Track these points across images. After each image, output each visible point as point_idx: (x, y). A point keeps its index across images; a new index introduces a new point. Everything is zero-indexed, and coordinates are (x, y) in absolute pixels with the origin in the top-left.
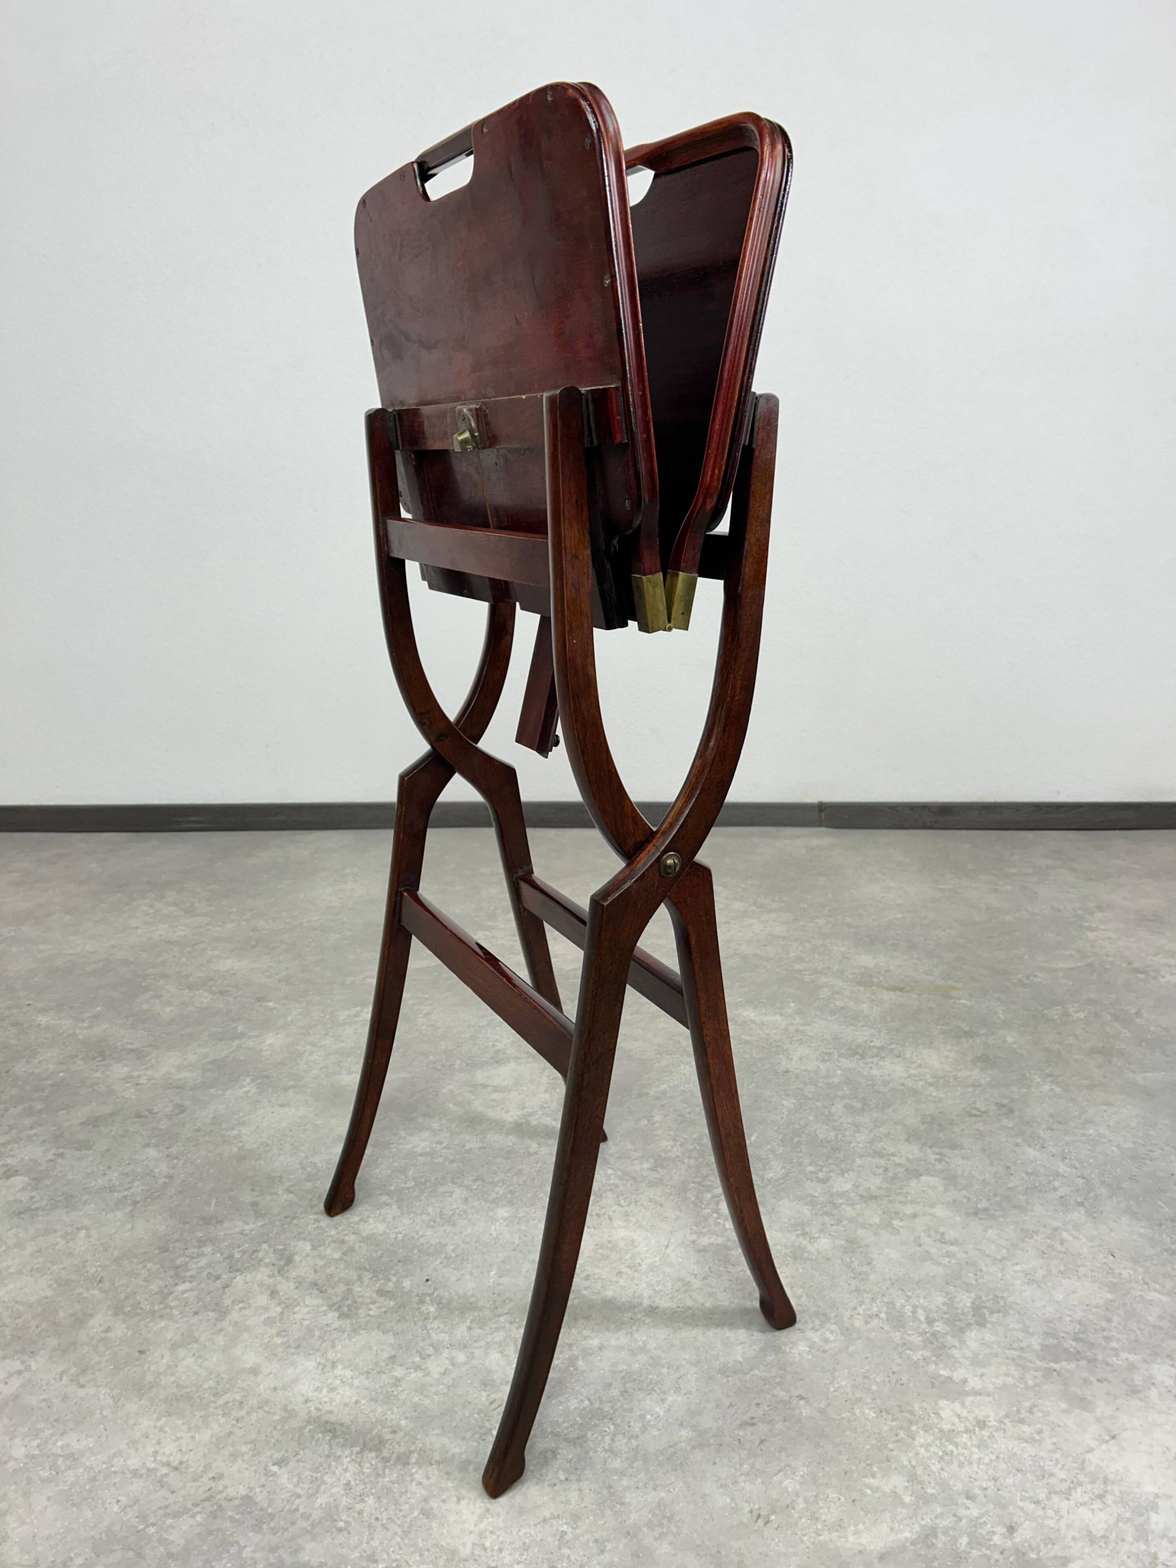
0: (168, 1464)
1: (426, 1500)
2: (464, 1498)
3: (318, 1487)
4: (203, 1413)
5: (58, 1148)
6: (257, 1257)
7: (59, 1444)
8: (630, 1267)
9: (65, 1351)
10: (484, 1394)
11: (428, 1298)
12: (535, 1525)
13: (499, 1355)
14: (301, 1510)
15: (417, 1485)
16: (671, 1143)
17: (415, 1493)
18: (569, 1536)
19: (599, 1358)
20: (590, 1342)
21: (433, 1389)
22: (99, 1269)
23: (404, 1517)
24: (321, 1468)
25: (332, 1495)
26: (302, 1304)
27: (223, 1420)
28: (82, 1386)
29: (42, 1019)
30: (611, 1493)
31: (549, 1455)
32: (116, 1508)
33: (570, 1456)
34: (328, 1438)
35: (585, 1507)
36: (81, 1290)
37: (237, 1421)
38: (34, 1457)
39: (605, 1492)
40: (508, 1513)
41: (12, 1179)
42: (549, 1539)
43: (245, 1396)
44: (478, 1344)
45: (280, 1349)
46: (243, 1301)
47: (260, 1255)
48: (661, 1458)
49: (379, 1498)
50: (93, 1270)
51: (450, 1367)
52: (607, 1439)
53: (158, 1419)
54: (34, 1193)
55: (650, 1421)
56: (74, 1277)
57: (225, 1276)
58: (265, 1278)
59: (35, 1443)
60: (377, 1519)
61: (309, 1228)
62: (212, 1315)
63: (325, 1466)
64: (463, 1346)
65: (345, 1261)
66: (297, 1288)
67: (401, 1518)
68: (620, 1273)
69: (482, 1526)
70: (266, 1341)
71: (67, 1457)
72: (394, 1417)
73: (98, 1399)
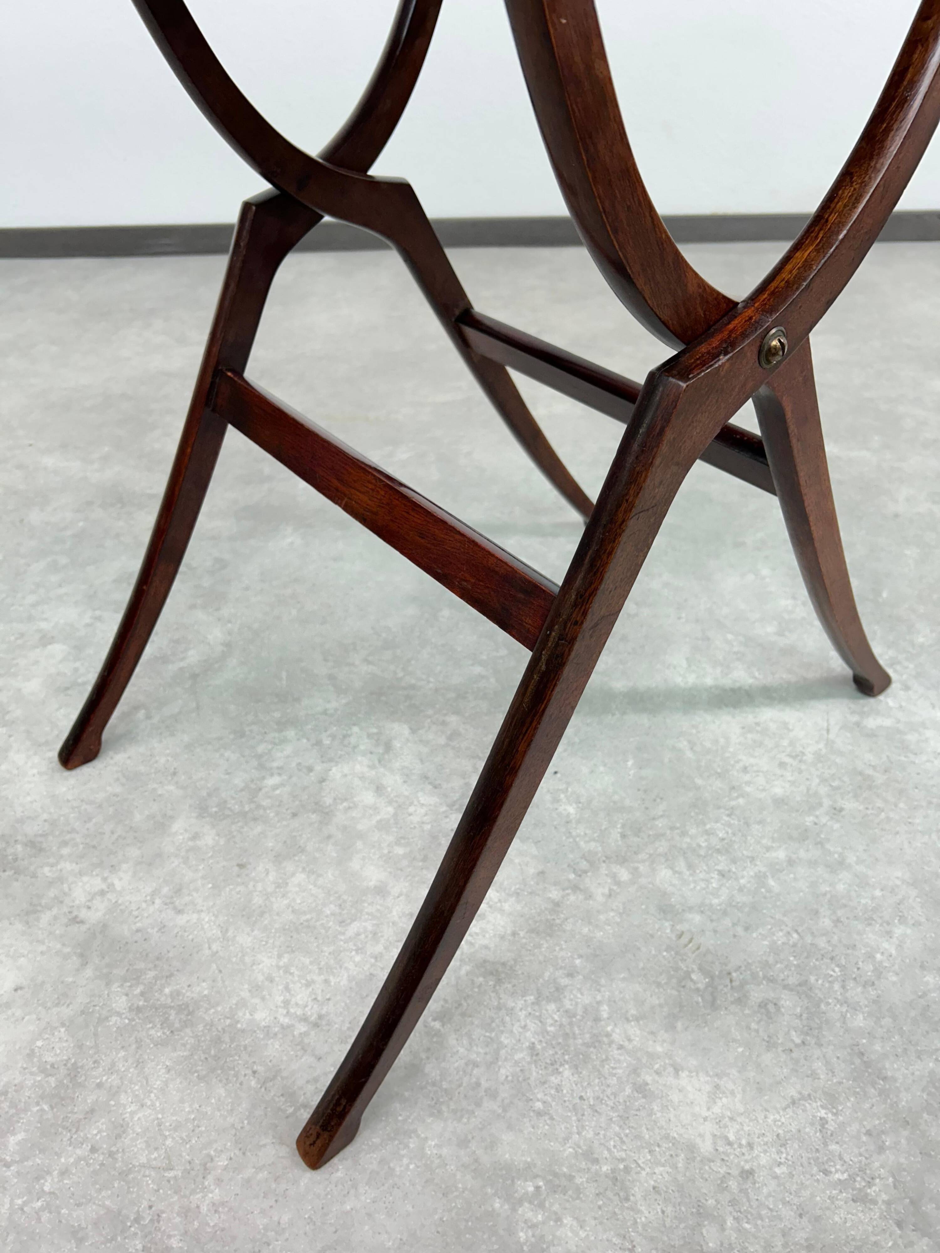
0: (304, 1019)
1: (635, 1071)
2: (682, 1069)
3: (497, 1052)
4: (332, 948)
5: (94, 610)
6: (349, 744)
7: (167, 991)
8: (794, 757)
9: (150, 864)
10: (667, 924)
11: (562, 796)
12: (784, 1109)
13: (669, 873)
14: (484, 1084)
15: (618, 1049)
16: (790, 602)
17: (619, 1061)
18: (831, 1126)
19: (792, 876)
20: (774, 854)
21: (602, 917)
22: (169, 758)
23: (615, 1095)
24: (494, 1025)
25: (517, 1063)
26: (416, 803)
27: (358, 958)
28: (180, 912)
29: (49, 461)
30: (865, 1062)
31: (771, 1007)
32: (253, 1083)
33: (798, 1010)
34: (491, 983)
35: (840, 1083)
36: (155, 786)
37: (376, 958)
38: (139, 1010)
39: (857, 1061)
40: (744, 1091)
41: (50, 647)
42: (807, 1130)
43: (378, 925)
44: (640, 857)
45: (405, 863)
46: (346, 800)
47: (353, 740)
48: (913, 1014)
49: (576, 1067)
50: (163, 760)
51: (615, 888)
52: (837, 986)
53: (280, 956)
54: (78, 664)
55: (881, 962)
56: (142, 768)
57: (318, 768)
58: (366, 769)
59: (138, 991)
60: (581, 1098)
61: (402, 707)
62: (314, 817)
63: (497, 1021)
64: (622, 860)
65: (453, 748)
66: (405, 782)
67: (612, 1097)
68: (782, 765)
69: (717, 1109)
70: (386, 851)
71: (180, 1009)
72: (562, 954)
73: (203, 929)
